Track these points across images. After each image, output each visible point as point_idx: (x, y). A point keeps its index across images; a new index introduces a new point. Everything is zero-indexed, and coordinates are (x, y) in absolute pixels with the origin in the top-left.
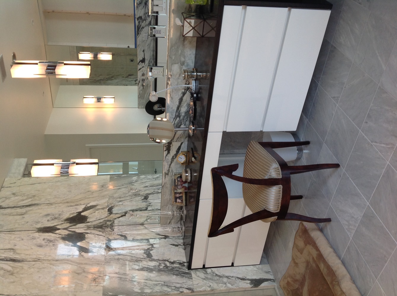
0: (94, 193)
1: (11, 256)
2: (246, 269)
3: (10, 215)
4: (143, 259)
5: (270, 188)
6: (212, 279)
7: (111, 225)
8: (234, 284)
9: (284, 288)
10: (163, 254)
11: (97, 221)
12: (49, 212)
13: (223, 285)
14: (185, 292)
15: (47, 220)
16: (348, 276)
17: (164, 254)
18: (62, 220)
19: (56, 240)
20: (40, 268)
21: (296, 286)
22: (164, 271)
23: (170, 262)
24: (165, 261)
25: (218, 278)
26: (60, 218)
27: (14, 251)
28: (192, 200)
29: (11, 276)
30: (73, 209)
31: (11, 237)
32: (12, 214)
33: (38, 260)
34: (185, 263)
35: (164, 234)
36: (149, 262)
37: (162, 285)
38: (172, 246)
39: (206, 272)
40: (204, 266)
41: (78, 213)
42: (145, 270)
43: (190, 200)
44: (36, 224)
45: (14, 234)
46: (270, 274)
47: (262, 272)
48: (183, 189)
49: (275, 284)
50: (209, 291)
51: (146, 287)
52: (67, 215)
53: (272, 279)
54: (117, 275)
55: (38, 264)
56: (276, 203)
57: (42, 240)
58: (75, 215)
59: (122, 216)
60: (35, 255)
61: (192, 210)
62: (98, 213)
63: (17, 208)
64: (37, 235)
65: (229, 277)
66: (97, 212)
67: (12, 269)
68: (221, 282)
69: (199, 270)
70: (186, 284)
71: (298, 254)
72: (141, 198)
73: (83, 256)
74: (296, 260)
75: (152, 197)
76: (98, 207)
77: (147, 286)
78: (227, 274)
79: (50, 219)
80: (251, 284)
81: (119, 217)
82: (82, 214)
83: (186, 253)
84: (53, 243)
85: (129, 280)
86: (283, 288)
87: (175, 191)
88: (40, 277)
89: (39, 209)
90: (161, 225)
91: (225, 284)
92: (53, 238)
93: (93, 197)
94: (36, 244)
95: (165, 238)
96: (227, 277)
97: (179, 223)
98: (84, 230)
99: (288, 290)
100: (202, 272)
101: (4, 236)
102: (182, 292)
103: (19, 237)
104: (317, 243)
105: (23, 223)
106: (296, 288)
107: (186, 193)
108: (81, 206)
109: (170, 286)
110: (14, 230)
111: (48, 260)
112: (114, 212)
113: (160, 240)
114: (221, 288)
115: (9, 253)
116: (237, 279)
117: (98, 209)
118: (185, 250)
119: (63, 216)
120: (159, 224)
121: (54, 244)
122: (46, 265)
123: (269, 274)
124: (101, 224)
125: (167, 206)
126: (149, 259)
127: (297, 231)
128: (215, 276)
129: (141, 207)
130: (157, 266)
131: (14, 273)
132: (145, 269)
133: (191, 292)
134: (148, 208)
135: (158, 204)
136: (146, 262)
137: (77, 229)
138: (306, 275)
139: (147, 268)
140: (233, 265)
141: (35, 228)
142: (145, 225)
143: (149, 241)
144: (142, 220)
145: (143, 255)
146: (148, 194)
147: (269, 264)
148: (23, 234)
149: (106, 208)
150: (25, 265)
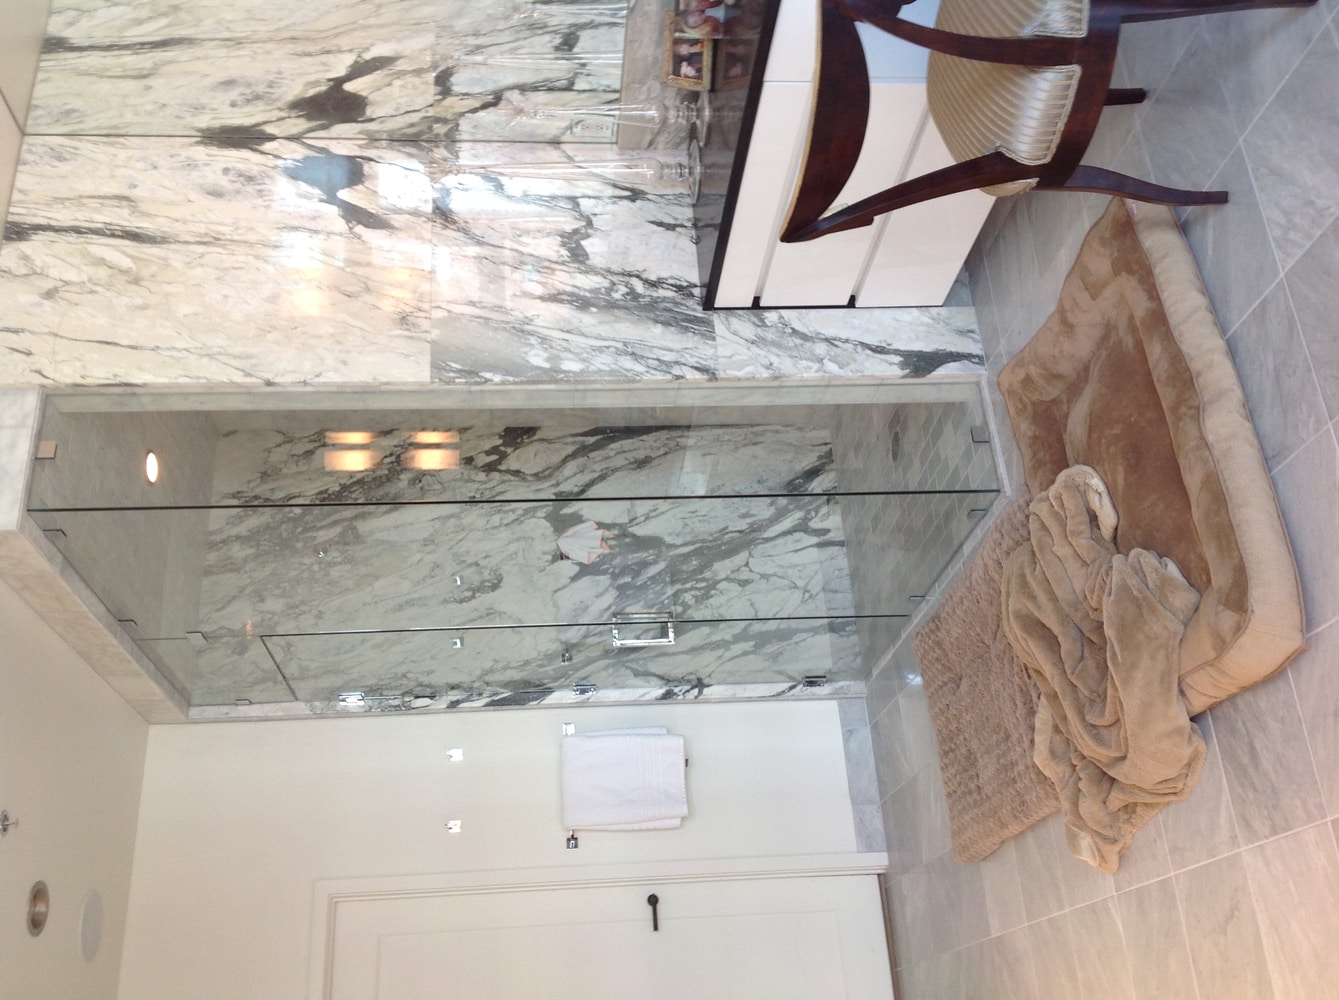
0: (383, 10)
1: (126, 220)
2: (895, 319)
3: (102, 77)
4: (556, 263)
5: (1035, 77)
6: (780, 345)
7: (447, 135)
8: (848, 364)
9: (1011, 392)
10: (624, 254)
11: (399, 119)
12: (233, 73)
13: (810, 364)
14: (687, 377)
15: (228, 102)
16: (1238, 393)
17: (626, 252)
18: (279, 104)
19: (268, 176)
20: (225, 269)
21: (1054, 391)
22: (627, 308)
23: (646, 282)
24: (630, 275)
25: (798, 341)
26: (274, 97)
27: (132, 204)
28: (736, 70)
29: (133, 287)
30: (316, 68)
31: (115, 155)
32: (109, 74)
33: (214, 240)
34: (696, 286)
35: (629, 186)
36: (579, 276)
37: (619, 352)
38: (655, 227)
39: (762, 320)
40: (757, 300)
41: (331, 83)
42: (563, 300)
43: (727, 71)
44: (194, 115)
45: (123, 144)
46: (973, 338)
47: (947, 330)
48: (707, 29)
49: (983, 372)
50: (764, 380)
51: (569, 355)
52: (295, 90)
53: (974, 353)
54: (473, 308)
55: (215, 254)
56: (1045, 134)
57: (220, 173)
58: (323, 88)
59: (485, 106)
60: (201, 222)
61: (733, 109)
62: (402, 86)
63: (123, 52)
64: (201, 153)
65: (835, 340)
66: (397, 83)
67: (132, 266)
68: (808, 356)
69: (740, 312)
70: (693, 353)
71: (1084, 298)
72: (551, 42)
73: (359, 237)
74: (1069, 315)
75: (593, 38)
76: (401, 65)
77: (570, 351)
78: (829, 332)
79: (240, 99)
80: (903, 365)
81: (474, 111)
82: (349, 87)
83: (700, 254)
84: (259, 187)
85: (514, 328)
86: (1006, 394)
87: (677, 35)
88: (226, 296)
89: (198, 58)
90: (621, 148)
91: (821, 361)
92: (255, 167)
93: (382, 26)
94: (201, 187)
95: (632, 199)
96: (829, 341)
97: (685, 146)
98: (356, 148)
99: (1021, 400)
100: (749, 320)
101: (92, 151)
102: (678, 377)
103: (143, 159)
104: (1156, 271)
105: (149, 107)
106: (1052, 397)
107: (716, 43)
108: (341, 56)
109: (643, 357)
110: (122, 132)
111: (246, 242)
112: (456, 89)
113: (614, 203)
114: (805, 375)
115: (117, 209)
116: (859, 348)
117: (401, 74)
118: (696, 244)
119: (283, 89)
120: (615, 146)
121: (260, 191)
122: (242, 258)
123: (970, 340)
124: (413, 130)
125: (645, 83)
126: (576, 265)
127: (1096, 224)
128: (791, 335)
129: (550, 75)
130: (603, 290)
131: (142, 279)
132: (565, 297)
133: (710, 380)
134: (577, 81)
135: (612, 70)
136: (567, 275)
137: (334, 142)
138: (1092, 367)
139: (572, 294)
140: (852, 303)
141: (193, 128)
142: (563, 146)
143: (578, 205)
144: (553, 128)
145: (558, 251)
146: (575, 25)
147: (974, 305)
148: (156, 149)
149: (427, 70)
150: (175, 256)
